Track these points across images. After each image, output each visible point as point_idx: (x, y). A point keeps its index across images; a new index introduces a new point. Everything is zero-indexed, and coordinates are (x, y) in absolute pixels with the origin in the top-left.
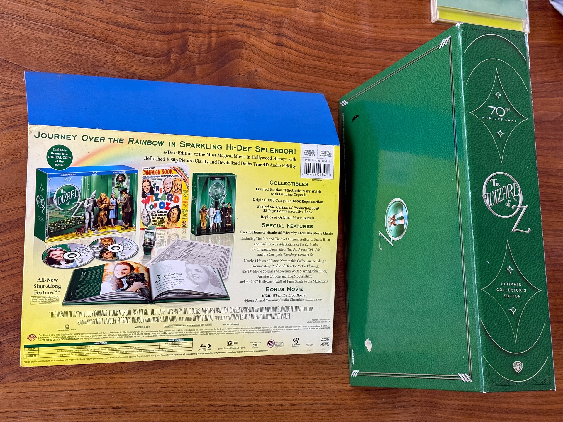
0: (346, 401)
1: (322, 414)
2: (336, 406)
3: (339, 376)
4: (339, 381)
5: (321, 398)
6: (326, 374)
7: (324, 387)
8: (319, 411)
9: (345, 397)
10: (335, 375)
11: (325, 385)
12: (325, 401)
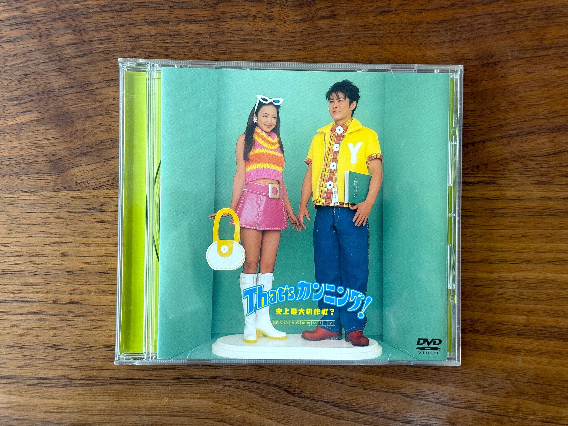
0: (87, 296)
1: (21, 323)
2: (60, 306)
3: (71, 239)
4: (70, 250)
5: (21, 287)
6: (37, 234)
7: (31, 262)
8: (16, 317)
9: (85, 288)
10: (61, 237)
11: (33, 258)
12: (31, 295)
